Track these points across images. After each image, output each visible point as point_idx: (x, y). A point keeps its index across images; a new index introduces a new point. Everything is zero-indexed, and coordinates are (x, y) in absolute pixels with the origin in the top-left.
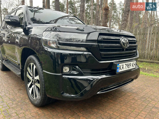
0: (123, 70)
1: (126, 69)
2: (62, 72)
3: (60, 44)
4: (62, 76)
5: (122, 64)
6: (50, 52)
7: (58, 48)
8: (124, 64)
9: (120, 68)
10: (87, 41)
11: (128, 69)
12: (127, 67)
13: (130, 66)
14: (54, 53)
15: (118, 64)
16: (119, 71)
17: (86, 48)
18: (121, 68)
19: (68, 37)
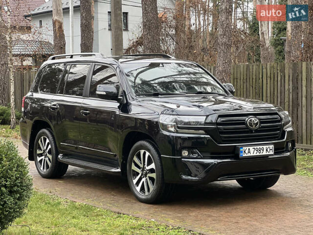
0: (249, 155)
1: (255, 154)
2: (181, 155)
3: (179, 128)
4: (181, 159)
5: (248, 148)
6: (168, 136)
7: (177, 132)
8: (251, 148)
9: (245, 152)
10: (206, 123)
11: (258, 154)
12: (256, 151)
13: (262, 151)
14: (173, 136)
15: (242, 148)
16: (244, 155)
17: (205, 131)
18: (247, 152)
19: (186, 121)
